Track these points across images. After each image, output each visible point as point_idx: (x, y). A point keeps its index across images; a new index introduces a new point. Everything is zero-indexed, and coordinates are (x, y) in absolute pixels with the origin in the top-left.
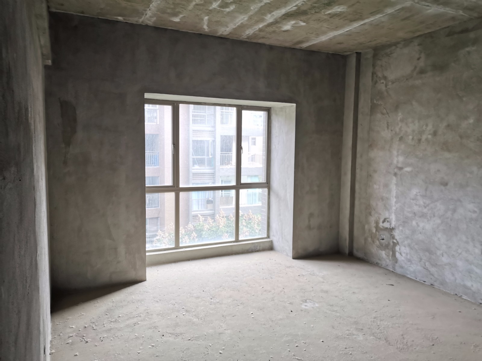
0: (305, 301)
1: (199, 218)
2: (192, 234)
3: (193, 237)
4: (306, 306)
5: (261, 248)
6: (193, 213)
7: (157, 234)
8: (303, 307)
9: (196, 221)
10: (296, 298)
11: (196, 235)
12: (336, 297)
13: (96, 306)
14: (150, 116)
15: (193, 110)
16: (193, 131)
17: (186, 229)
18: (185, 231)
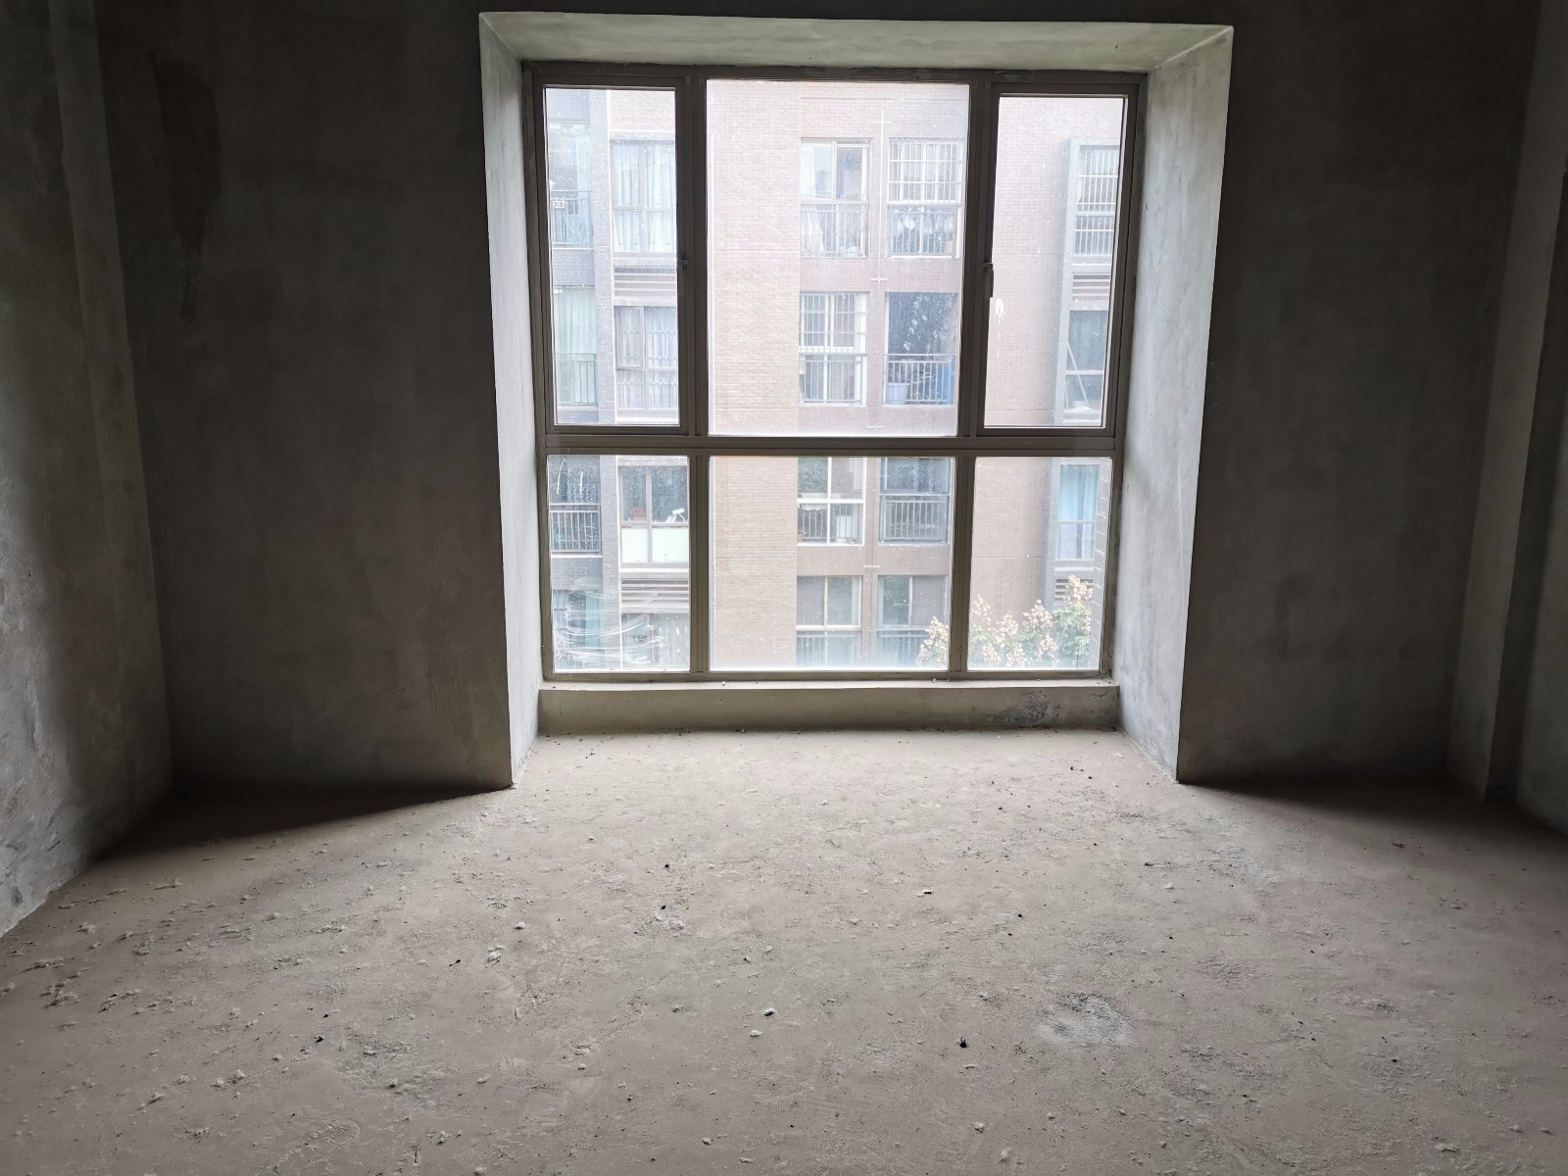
0: (1075, 1001)
1: (1072, 588)
2: (1042, 643)
3: (1046, 652)
4: (1061, 1029)
5: (1063, 715)
6: (1057, 569)
7: (927, 630)
8: (1045, 1031)
9: (1064, 597)
10: (1045, 974)
11: (1055, 648)
12: (1263, 1010)
13: (252, 859)
14: (931, 232)
15: (1081, 201)
16: (1076, 277)
17: (1024, 623)
18: (1021, 628)
